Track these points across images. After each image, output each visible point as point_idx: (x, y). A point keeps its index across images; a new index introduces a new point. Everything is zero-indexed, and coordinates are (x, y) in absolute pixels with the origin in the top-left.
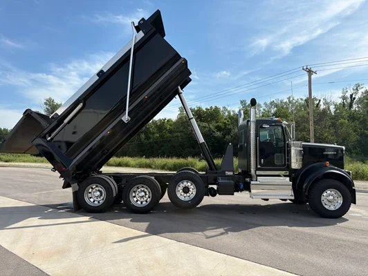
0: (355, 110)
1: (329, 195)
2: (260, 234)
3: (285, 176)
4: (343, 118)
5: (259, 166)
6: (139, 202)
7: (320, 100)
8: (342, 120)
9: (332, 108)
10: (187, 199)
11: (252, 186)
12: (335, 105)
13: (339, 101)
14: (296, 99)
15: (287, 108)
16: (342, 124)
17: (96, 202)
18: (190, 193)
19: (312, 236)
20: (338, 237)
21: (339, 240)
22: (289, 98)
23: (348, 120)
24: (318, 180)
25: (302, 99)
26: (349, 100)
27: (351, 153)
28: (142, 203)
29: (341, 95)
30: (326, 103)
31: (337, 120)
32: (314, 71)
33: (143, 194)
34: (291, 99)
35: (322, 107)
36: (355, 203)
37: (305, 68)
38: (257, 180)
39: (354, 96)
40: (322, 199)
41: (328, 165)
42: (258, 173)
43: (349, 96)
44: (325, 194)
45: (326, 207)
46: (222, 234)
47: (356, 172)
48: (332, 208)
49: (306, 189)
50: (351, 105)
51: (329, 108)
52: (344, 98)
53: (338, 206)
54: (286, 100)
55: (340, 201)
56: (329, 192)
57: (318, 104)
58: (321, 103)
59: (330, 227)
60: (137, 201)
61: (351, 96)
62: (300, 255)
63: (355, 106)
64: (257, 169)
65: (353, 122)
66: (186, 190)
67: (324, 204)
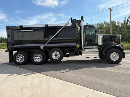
0: (129, 25)
1: (114, 55)
2: (83, 71)
3: (96, 48)
4: (124, 28)
5: (85, 45)
6: (38, 61)
7: (116, 22)
8: (124, 29)
9: (120, 25)
10: (57, 58)
11: (82, 53)
12: (121, 24)
13: (123, 22)
14: (107, 22)
15: (103, 26)
16: (123, 30)
17: (21, 61)
18: (58, 56)
19: (104, 71)
20: (115, 71)
21: (115, 73)
22: (104, 21)
23: (126, 29)
24: (109, 49)
25: (109, 22)
26: (126, 22)
27: (127, 41)
28: (39, 61)
29: (124, 20)
30: (118, 23)
31: (122, 29)
32: (112, 9)
33: (39, 57)
34: (105, 22)
35: (117, 24)
36: (124, 58)
37: (109, 8)
38: (84, 50)
39: (128, 20)
40: (111, 57)
41: (113, 43)
42: (85, 47)
43: (126, 20)
44: (112, 54)
45: (112, 60)
46: (68, 71)
47: (128, 47)
48: (115, 60)
49: (104, 53)
50: (127, 23)
51: (119, 25)
52: (125, 21)
53: (117, 59)
54: (103, 23)
55: (118, 57)
56: (113, 54)
57: (115, 23)
58: (116, 23)
59: (113, 67)
60: (37, 60)
61: (127, 20)
62: (97, 80)
63: (128, 24)
64: (84, 46)
65: (128, 29)
66: (56, 55)
67: (111, 59)
